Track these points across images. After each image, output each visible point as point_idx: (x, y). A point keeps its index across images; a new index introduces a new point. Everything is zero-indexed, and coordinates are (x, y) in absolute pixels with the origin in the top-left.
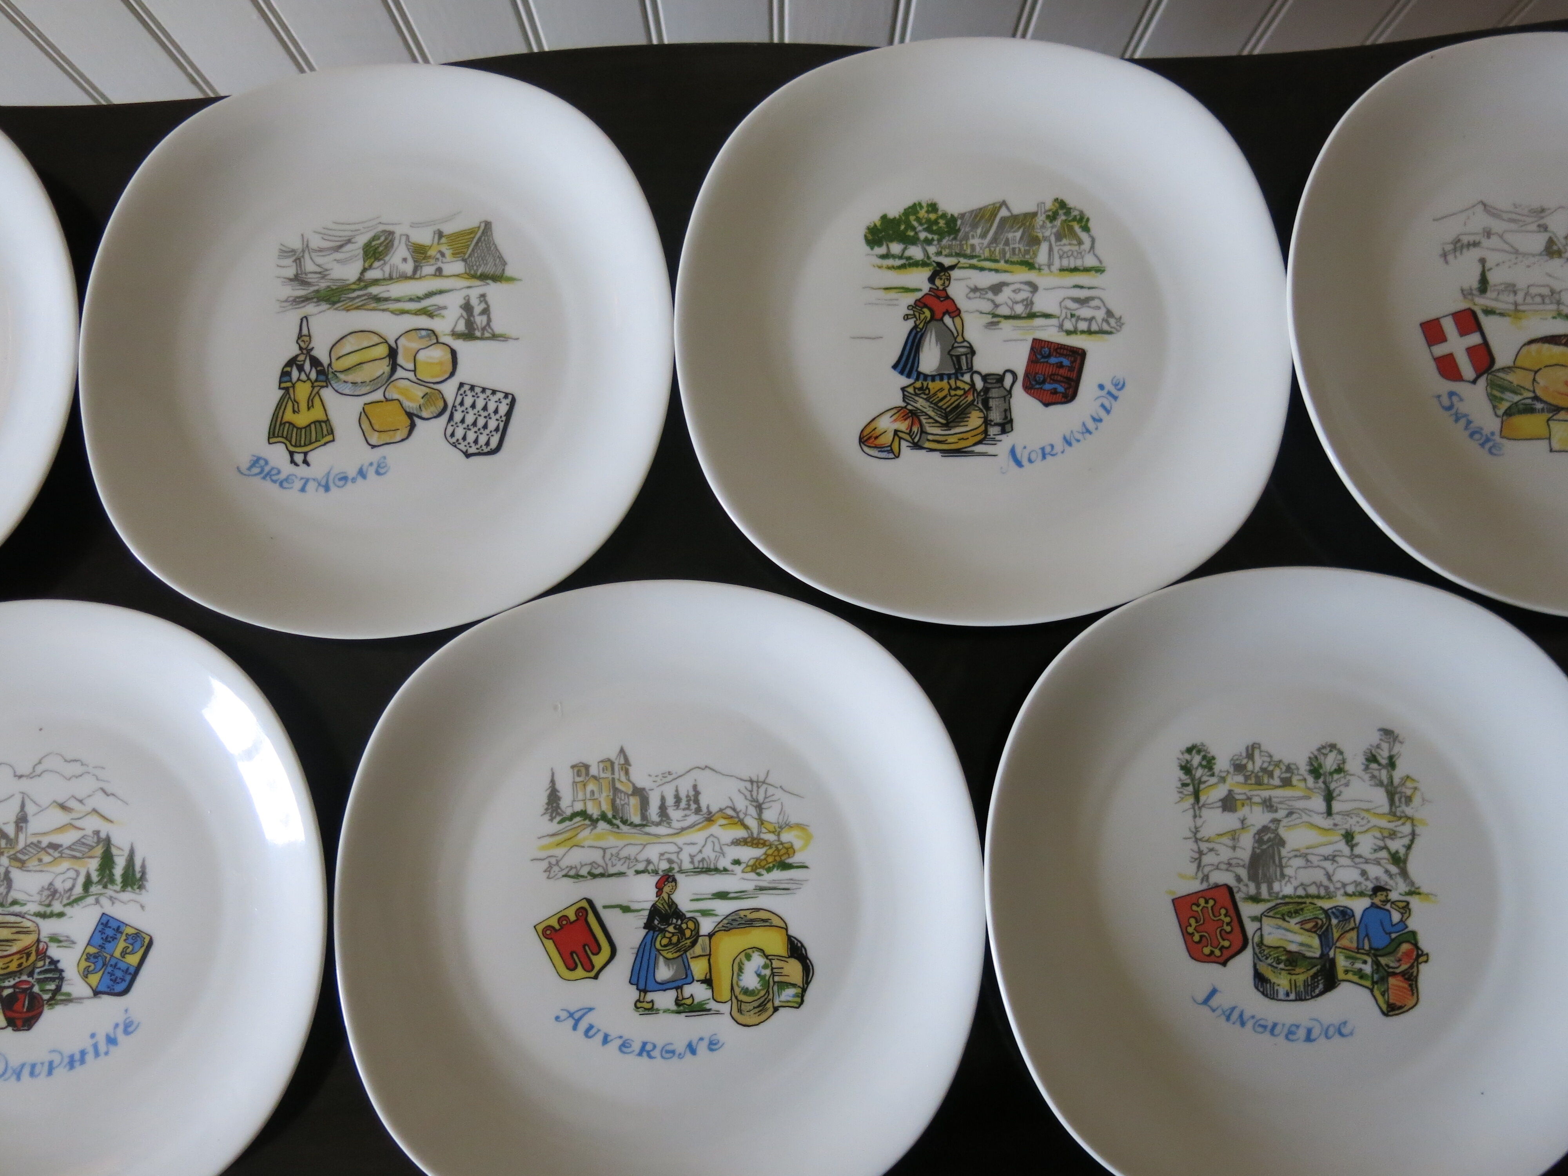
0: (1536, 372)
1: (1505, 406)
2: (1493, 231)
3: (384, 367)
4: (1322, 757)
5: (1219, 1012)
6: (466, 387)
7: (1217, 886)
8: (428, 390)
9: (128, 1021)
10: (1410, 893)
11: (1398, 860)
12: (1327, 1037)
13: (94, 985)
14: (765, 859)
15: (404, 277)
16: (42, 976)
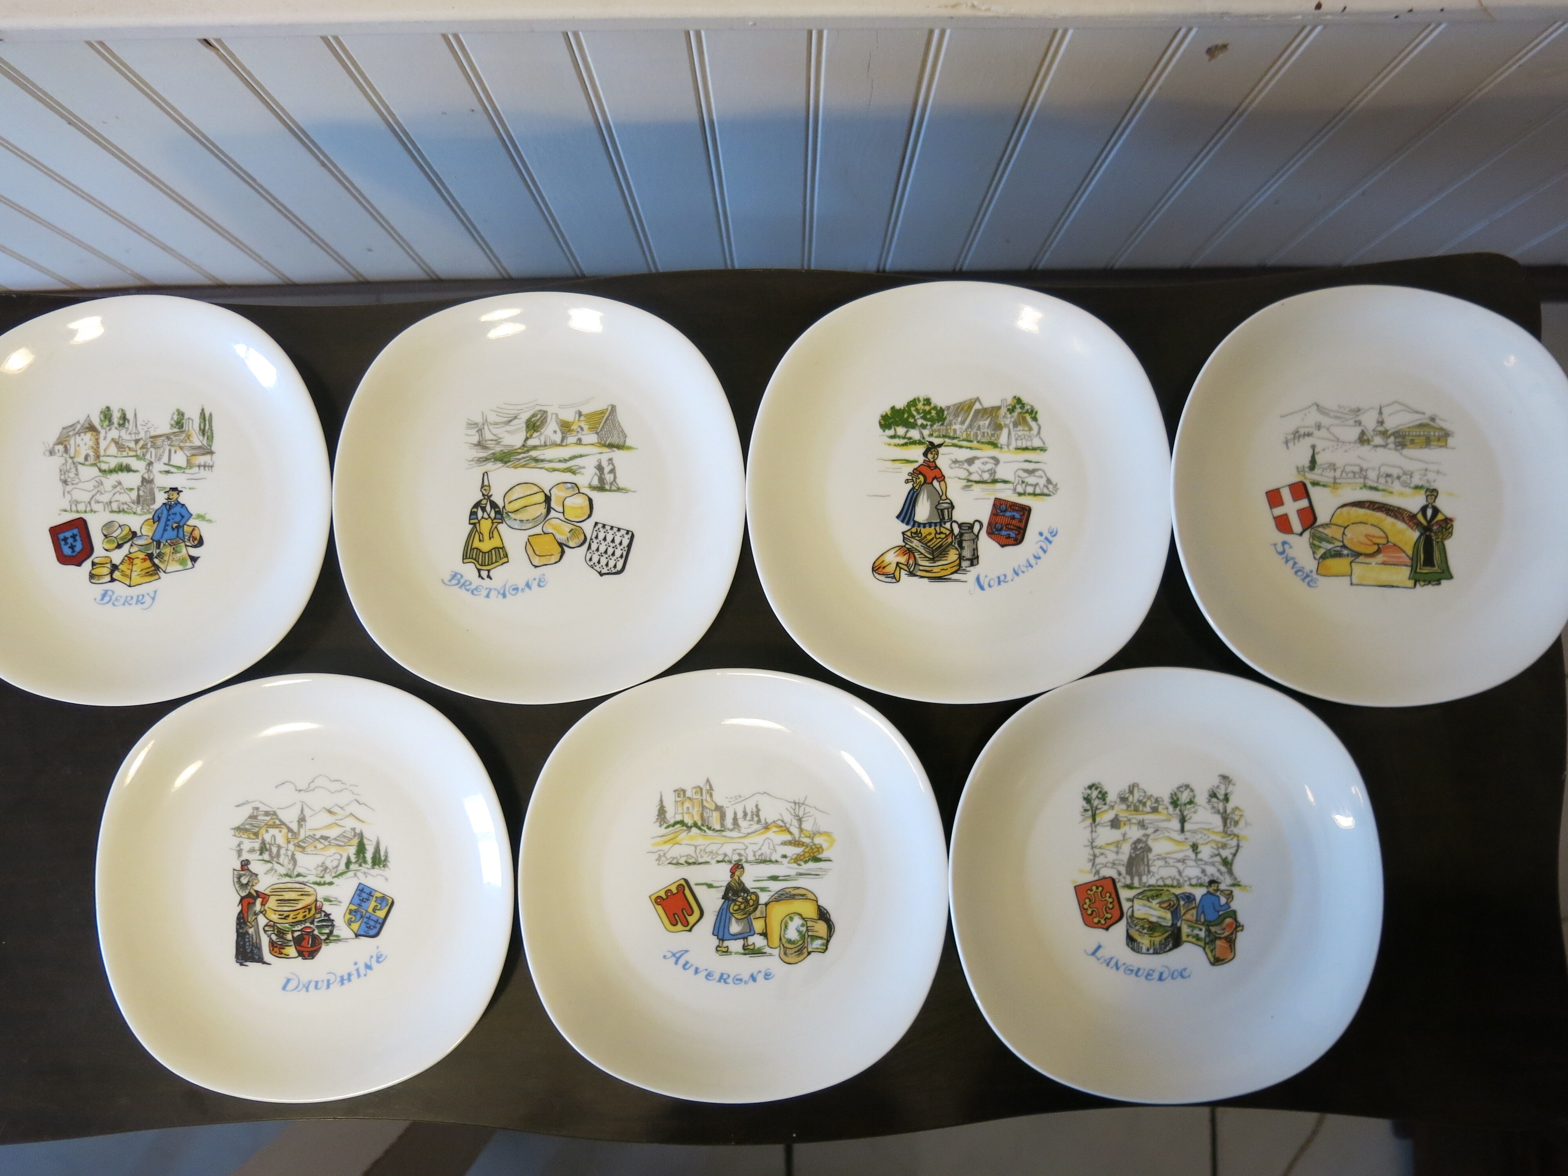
0: (1345, 528)
1: (1322, 551)
2: (1323, 425)
3: (542, 509)
4: (1180, 793)
5: (1102, 960)
6: (600, 526)
7: (1104, 878)
8: (573, 527)
9: (379, 954)
10: (1233, 885)
11: (1227, 863)
12: (1173, 978)
13: (355, 930)
14: (804, 855)
15: (555, 445)
16: (319, 924)
